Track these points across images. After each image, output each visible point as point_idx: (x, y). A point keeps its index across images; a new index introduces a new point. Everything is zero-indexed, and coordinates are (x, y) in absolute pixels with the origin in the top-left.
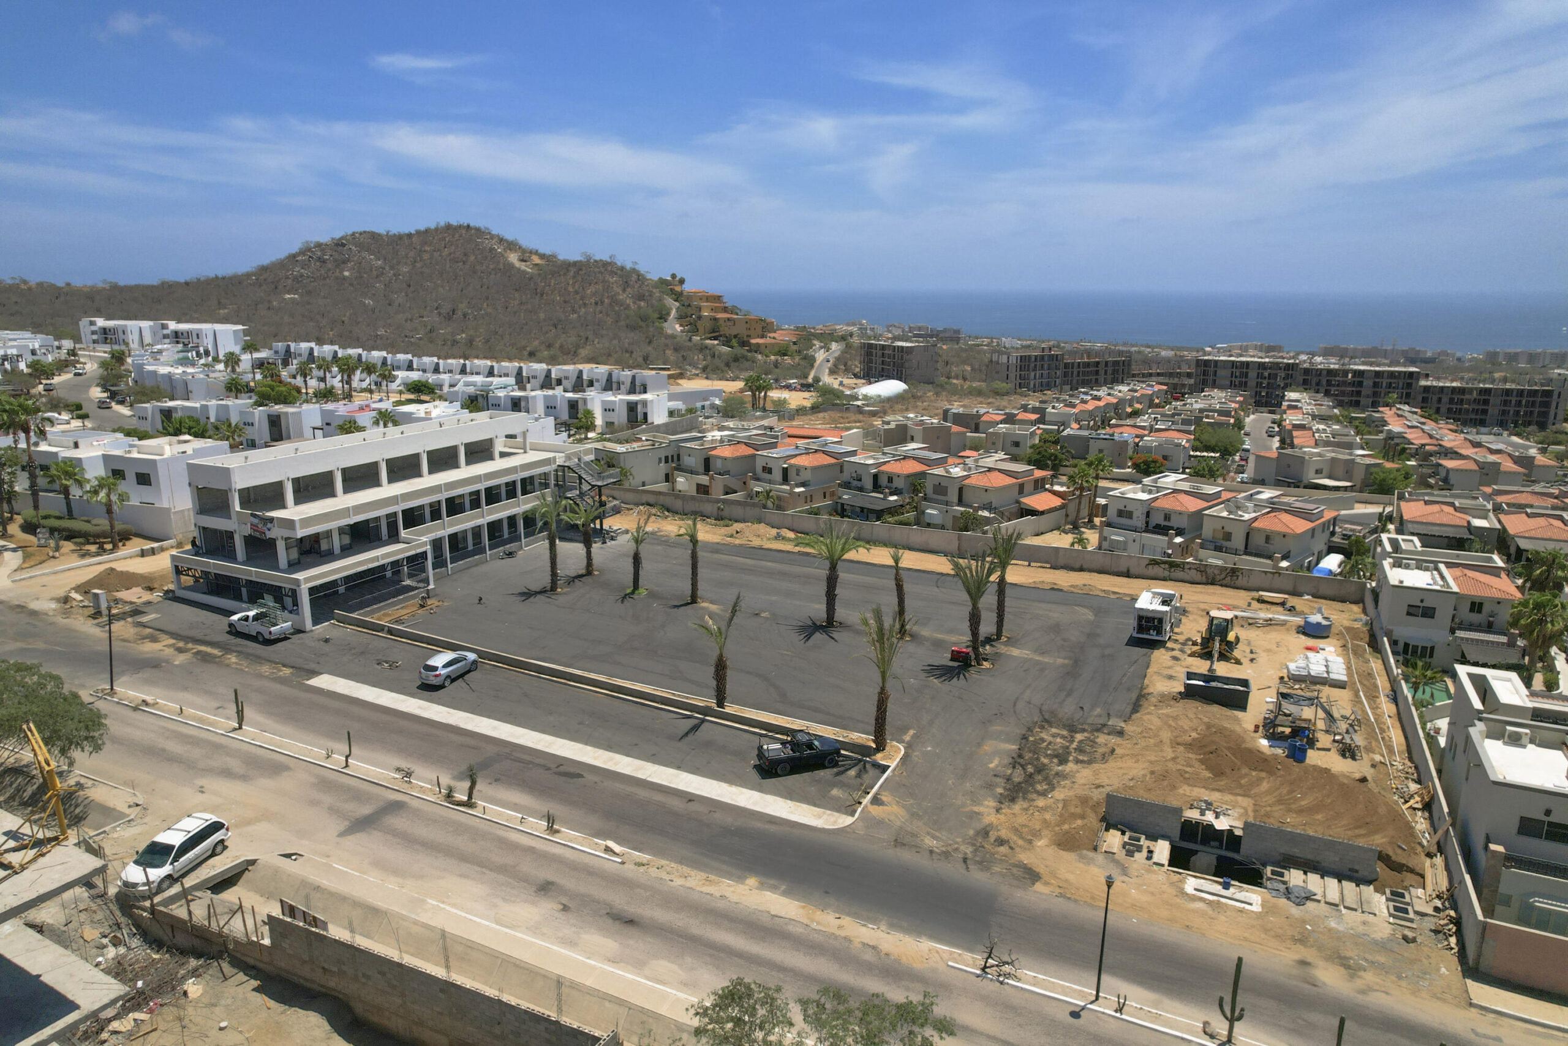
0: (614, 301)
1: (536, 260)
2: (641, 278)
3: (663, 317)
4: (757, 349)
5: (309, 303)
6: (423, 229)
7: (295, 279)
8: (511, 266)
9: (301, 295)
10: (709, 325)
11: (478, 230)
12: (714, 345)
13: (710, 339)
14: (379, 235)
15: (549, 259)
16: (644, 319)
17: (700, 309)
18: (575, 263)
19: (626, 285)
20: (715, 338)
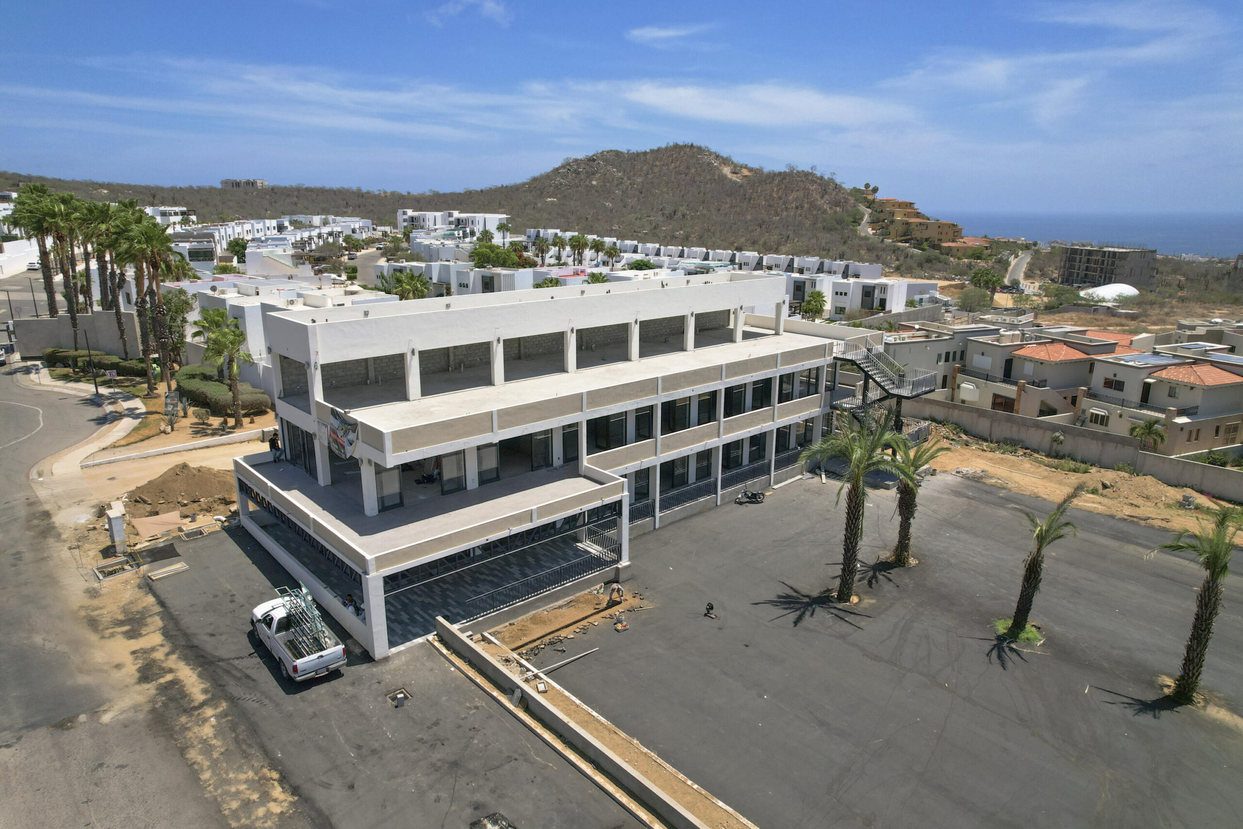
0: (813, 205)
1: (745, 172)
2: (837, 187)
3: (857, 221)
4: (949, 251)
5: (563, 204)
6: (655, 148)
7: (556, 187)
8: (724, 177)
9: (559, 199)
10: (901, 229)
11: (700, 148)
12: (906, 248)
13: (901, 241)
14: (622, 153)
15: (757, 172)
16: (840, 222)
17: (893, 214)
18: (780, 174)
19: (824, 192)
20: (906, 241)
